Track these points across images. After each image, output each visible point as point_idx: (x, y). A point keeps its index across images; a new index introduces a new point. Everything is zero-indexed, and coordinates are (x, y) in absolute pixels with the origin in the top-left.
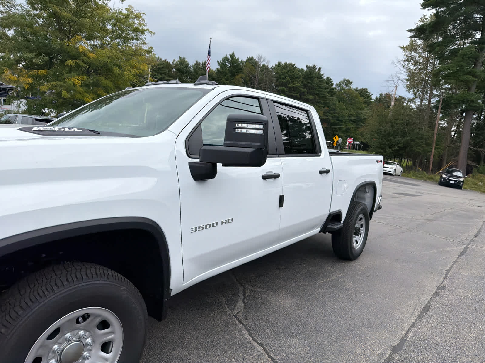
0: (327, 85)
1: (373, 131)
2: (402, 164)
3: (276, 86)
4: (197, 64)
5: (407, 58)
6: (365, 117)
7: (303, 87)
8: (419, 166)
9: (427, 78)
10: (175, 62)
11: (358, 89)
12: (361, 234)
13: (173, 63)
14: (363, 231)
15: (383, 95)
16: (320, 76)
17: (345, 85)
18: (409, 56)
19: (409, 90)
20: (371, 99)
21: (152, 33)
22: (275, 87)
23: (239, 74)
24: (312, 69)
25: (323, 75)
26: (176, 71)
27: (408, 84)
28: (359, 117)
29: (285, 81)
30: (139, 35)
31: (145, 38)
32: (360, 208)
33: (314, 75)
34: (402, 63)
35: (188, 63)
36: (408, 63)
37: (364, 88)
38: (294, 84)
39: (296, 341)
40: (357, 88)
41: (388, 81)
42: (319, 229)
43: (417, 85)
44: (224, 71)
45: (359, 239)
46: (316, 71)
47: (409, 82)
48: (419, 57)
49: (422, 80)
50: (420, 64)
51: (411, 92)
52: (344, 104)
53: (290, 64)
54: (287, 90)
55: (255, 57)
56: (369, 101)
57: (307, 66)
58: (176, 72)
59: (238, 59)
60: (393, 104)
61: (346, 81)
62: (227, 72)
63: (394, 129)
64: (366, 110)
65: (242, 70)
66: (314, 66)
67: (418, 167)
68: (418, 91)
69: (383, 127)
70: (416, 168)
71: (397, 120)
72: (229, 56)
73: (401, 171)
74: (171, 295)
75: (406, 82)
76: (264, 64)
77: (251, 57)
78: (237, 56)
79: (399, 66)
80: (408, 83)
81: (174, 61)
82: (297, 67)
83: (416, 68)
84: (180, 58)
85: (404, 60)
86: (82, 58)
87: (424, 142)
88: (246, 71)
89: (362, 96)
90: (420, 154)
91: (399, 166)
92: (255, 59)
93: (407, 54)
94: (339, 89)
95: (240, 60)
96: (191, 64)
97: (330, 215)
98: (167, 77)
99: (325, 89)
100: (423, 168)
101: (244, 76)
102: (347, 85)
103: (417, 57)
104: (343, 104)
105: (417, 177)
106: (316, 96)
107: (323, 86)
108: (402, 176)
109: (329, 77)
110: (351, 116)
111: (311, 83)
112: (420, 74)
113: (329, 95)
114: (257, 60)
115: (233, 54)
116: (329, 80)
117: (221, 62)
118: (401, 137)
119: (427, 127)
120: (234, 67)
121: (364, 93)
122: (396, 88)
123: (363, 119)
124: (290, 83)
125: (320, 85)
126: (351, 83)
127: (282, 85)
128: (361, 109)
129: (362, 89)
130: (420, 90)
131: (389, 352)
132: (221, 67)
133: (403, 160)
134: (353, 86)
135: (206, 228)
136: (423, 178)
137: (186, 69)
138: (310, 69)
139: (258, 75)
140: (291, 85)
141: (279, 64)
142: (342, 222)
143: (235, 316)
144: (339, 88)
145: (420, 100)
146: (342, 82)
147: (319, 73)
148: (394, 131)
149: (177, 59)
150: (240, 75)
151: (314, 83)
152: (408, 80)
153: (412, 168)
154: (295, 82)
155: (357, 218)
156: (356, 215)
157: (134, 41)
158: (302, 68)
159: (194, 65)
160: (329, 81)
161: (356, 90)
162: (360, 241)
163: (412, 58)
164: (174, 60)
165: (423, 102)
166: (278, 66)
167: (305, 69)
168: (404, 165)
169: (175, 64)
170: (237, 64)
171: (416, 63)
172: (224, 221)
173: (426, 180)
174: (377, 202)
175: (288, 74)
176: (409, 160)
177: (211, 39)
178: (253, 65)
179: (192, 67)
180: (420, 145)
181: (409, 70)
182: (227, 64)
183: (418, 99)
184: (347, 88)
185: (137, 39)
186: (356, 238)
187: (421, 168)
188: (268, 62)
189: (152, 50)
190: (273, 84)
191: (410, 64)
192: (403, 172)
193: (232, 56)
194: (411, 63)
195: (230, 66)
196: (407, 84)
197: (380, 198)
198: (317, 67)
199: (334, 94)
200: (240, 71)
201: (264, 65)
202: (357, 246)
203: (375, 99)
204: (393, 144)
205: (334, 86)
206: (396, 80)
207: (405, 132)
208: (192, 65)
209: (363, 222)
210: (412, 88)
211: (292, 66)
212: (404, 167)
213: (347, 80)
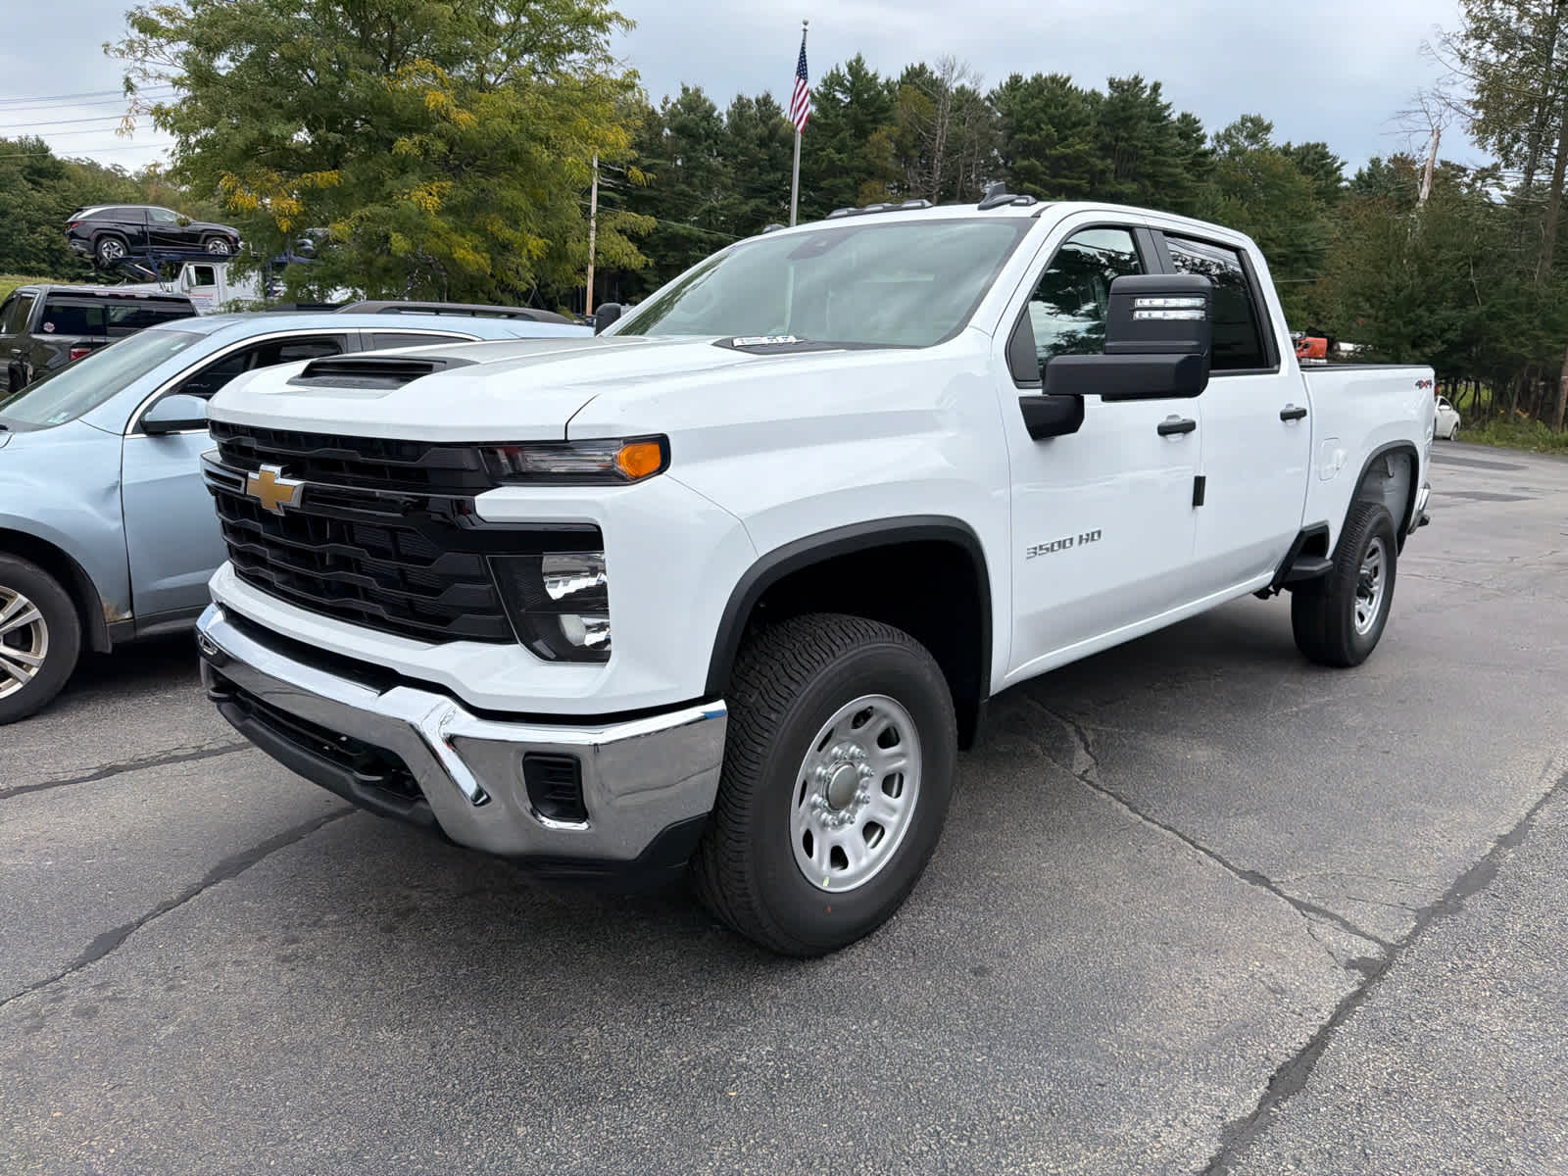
0: (1183, 143)
1: (1355, 294)
2: (1456, 400)
3: (1007, 157)
4: (741, 105)
5: (1474, 26)
6: (1321, 245)
7: (1099, 153)
8: (1519, 404)
9: (1550, 93)
10: (669, 105)
11: (1292, 149)
12: (1372, 596)
13: (663, 108)
14: (1378, 588)
15: (1384, 163)
16: (1156, 113)
17: (1246, 138)
18: (1485, 19)
19: (1482, 143)
20: (1340, 180)
21: (629, 25)
22: (1001, 161)
23: (880, 127)
24: (1128, 90)
25: (1168, 107)
26: (675, 135)
27: (1479, 120)
28: (1300, 246)
29: (1035, 137)
30: (589, 33)
31: (607, 42)
32: (1375, 519)
33: (1136, 111)
34: (1457, 44)
35: (711, 105)
36: (1478, 42)
37: (1312, 142)
38: (1068, 147)
39: (1252, 822)
40: (1289, 144)
41: (1405, 114)
42: (1272, 574)
43: (1513, 120)
44: (829, 121)
45: (1369, 610)
46: (1144, 96)
47: (1481, 112)
48: (1520, 19)
49: (1532, 102)
50: (1523, 43)
51: (1489, 148)
52: (1246, 205)
53: (1053, 79)
54: (1046, 167)
55: (930, 66)
56: (1332, 188)
57: (1111, 84)
58: (672, 137)
59: (875, 75)
60: (1424, 193)
61: (1249, 124)
62: (842, 121)
63: (1430, 280)
64: (1322, 219)
65: (890, 113)
66: (1136, 78)
67: (1514, 406)
68: (1516, 139)
69: (1389, 276)
70: (1508, 412)
71: (1438, 247)
72: (844, 70)
73: (1454, 423)
74: (991, 694)
75: (1473, 112)
76: (963, 87)
77: (917, 66)
78: (870, 68)
79: (1447, 57)
80: (1481, 115)
81: (666, 101)
82: (1076, 89)
83: (1509, 58)
84: (685, 90)
85: (1464, 33)
86: (437, 126)
87: (1537, 322)
88: (905, 116)
89: (1306, 171)
90: (1523, 360)
91: (1447, 407)
92: (932, 73)
93: (1475, 10)
94: (1225, 154)
95: (882, 80)
96: (723, 106)
97: (1301, 533)
98: (647, 157)
99: (1179, 154)
100: (1535, 409)
101: (896, 131)
102: (1253, 137)
103: (1514, 20)
104: (1242, 205)
105: (1510, 443)
106: (1147, 183)
107: (1165, 145)
108: (1458, 440)
109: (1189, 112)
110: (1269, 242)
111: (1127, 140)
112: (1524, 78)
113: (1188, 176)
114: (937, 74)
115: (859, 60)
116: (1187, 125)
117: (818, 92)
118: (1454, 308)
119: (1548, 265)
120: (864, 105)
121: (1315, 161)
122: (1435, 136)
123: (1312, 253)
124: (1053, 145)
125: (1160, 142)
126: (1268, 129)
127: (1028, 151)
128: (1307, 218)
129: (1308, 145)
130: (1523, 135)
131: (1491, 845)
132: (821, 109)
133: (1461, 388)
134: (1276, 139)
135: (1053, 550)
136: (1536, 444)
137: (705, 123)
138: (1123, 90)
139: (943, 124)
140: (1060, 150)
141: (1015, 80)
142: (1329, 555)
143: (1082, 778)
144: (1227, 148)
145: (1524, 172)
146: (1234, 127)
147: (1155, 101)
148: (1429, 290)
149: (676, 95)
150: (885, 129)
151: (1139, 139)
152: (1477, 105)
153: (1493, 414)
154: (1071, 139)
155: (1366, 547)
156: (1364, 539)
157: (576, 55)
158: (1093, 91)
159: (731, 109)
160: (1189, 127)
161: (1286, 151)
162: (1370, 614)
163: (1495, 24)
164: (666, 98)
165: (1535, 178)
166: (1013, 90)
167: (1106, 92)
168: (1466, 402)
169: (671, 111)
170: (872, 93)
171: (1507, 41)
172: (1085, 537)
173: (1543, 451)
174: (1417, 506)
175: (1045, 113)
176: (1481, 385)
177: (806, 24)
178: (925, 94)
179: (725, 118)
180: (1522, 333)
181: (1483, 67)
182: (839, 95)
183: (1516, 169)
184: (1255, 147)
185: (583, 49)
186: (1361, 605)
187: (1527, 410)
188: (977, 79)
189: (637, 81)
190: (996, 152)
191: (1488, 46)
192: (1462, 426)
193: (856, 67)
194: (1492, 43)
195: (851, 102)
196: (1477, 117)
197: (1426, 491)
198: (1148, 82)
199: (1208, 172)
200: (881, 116)
201: (961, 90)
202: (1364, 627)
203: (1353, 178)
204: (1423, 335)
205: (1208, 145)
206: (1435, 107)
207: (1468, 287)
208: (724, 112)
209: (1379, 560)
210: (1493, 133)
211: (1059, 83)
212: (1464, 410)
213: (1252, 120)
